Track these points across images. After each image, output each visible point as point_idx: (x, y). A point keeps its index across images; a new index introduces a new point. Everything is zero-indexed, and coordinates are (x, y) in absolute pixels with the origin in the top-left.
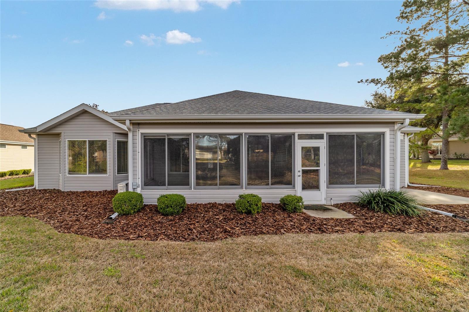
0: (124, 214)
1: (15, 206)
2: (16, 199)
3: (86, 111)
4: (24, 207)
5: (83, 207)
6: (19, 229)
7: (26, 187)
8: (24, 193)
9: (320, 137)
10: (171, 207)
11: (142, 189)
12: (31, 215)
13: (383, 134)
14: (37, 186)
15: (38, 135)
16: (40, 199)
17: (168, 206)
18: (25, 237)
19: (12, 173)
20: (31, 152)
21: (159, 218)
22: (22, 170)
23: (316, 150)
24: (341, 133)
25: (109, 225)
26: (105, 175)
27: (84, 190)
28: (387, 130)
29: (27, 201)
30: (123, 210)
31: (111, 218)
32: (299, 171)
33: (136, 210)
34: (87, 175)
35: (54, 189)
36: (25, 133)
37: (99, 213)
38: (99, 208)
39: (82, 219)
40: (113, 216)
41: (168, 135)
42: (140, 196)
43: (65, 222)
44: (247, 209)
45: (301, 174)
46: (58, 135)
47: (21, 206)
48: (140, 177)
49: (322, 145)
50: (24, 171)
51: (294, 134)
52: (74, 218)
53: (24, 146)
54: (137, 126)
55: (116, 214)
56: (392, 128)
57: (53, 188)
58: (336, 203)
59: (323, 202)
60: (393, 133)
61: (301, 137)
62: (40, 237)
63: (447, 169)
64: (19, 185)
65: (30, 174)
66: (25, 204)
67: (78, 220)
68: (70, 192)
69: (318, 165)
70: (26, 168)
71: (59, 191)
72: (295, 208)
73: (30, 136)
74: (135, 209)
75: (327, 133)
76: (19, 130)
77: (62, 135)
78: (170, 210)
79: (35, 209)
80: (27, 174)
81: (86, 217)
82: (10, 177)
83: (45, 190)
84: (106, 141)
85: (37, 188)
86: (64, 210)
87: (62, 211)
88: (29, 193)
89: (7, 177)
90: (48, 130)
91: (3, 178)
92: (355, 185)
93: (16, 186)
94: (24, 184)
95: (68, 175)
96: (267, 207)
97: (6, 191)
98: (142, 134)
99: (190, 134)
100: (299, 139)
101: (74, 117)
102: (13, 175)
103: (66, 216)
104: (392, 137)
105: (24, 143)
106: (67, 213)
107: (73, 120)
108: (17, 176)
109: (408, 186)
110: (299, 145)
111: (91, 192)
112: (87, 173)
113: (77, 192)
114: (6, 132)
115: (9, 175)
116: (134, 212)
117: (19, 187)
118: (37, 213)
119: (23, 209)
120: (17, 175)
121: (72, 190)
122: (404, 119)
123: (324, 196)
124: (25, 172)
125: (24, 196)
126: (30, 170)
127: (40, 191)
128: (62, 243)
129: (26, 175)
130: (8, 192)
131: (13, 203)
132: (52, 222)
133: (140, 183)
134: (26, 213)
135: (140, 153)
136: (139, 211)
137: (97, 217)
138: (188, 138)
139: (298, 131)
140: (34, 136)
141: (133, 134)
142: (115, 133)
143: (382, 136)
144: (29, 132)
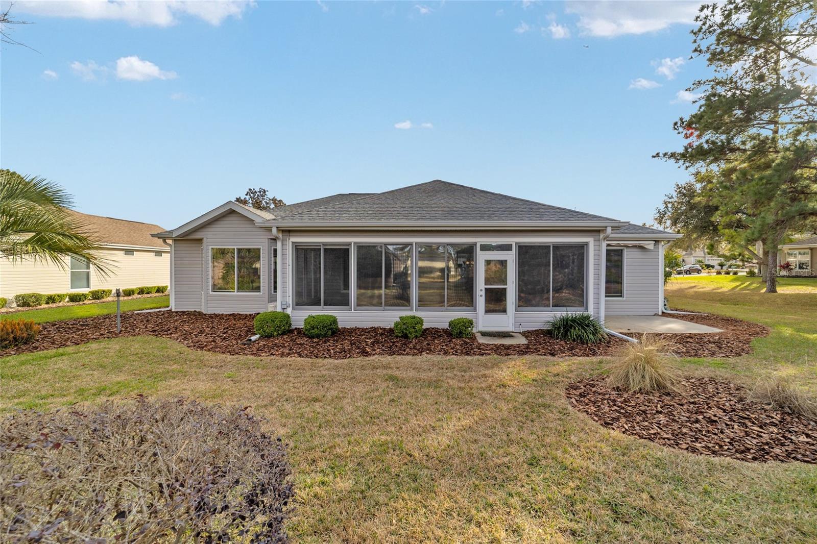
0: (266, 336)
1: (146, 327)
2: (148, 321)
3: (234, 211)
4: (157, 328)
5: (224, 329)
6: (151, 346)
7: (160, 308)
8: (157, 315)
9: (507, 248)
10: (317, 328)
11: (293, 309)
12: (164, 336)
13: (587, 244)
14: (173, 307)
15: (175, 240)
16: (176, 321)
17: (313, 327)
18: (157, 353)
19: (142, 291)
20: (166, 260)
21: (304, 340)
22: (155, 287)
23: (503, 263)
24: (534, 243)
25: (246, 346)
26: (258, 294)
27: (231, 313)
28: (590, 240)
29: (161, 323)
30: (265, 331)
31: (251, 340)
32: (481, 290)
33: (280, 332)
34: (236, 293)
35: (195, 311)
36: (159, 238)
37: (240, 335)
38: (241, 331)
39: (218, 340)
40: (253, 338)
41: (324, 244)
42: (288, 316)
43: (200, 343)
44: (403, 332)
45: (483, 293)
46: (200, 240)
47: (153, 328)
48: (291, 295)
49: (511, 258)
50: (159, 288)
51: (475, 244)
52: (211, 339)
53: (159, 253)
54: (287, 234)
55: (258, 336)
56: (597, 238)
57: (193, 310)
58: (526, 329)
59: (510, 328)
60: (597, 244)
61: (485, 248)
62: (171, 352)
63: (775, 291)
64: (151, 306)
65: (166, 293)
66: (158, 326)
67: (214, 341)
68: (215, 314)
69: (504, 282)
70: (161, 284)
71: (200, 313)
72: (461, 333)
73: (165, 241)
74: (279, 330)
75: (516, 243)
76: (151, 235)
77: (205, 241)
78: (316, 331)
79: (169, 330)
80: (163, 292)
81: (225, 338)
82: (140, 296)
83: (184, 312)
84: (259, 250)
85: (173, 310)
86: (201, 332)
87: (199, 333)
88: (163, 315)
89: (136, 296)
90: (187, 235)
91: (130, 298)
92: (551, 308)
93: (148, 306)
94: (158, 305)
95: (211, 293)
96: (434, 333)
97: (136, 312)
98: (293, 243)
99: (349, 244)
100: (481, 250)
101: (219, 218)
102: (143, 294)
103: (202, 338)
104: (597, 248)
105: (157, 249)
106: (204, 334)
107: (219, 222)
108: (149, 295)
109: (663, 313)
110: (481, 258)
111: (240, 314)
112: (236, 291)
113: (222, 315)
114: (134, 233)
115: (139, 294)
116: (278, 334)
117: (151, 309)
118: (171, 334)
119: (156, 331)
120: (148, 293)
121: (216, 313)
122: (606, 227)
123: (511, 321)
124: (160, 290)
125: (157, 318)
126: (167, 287)
127: (177, 312)
128: (193, 357)
129: (161, 294)
130: (138, 314)
131: (144, 325)
132: (186, 342)
133: (291, 303)
134: (159, 334)
135: (291, 267)
136: (284, 333)
137: (236, 339)
138: (348, 249)
139: (480, 240)
140: (170, 242)
141: (282, 243)
142: (271, 239)
143: (585, 246)
144: (163, 236)
